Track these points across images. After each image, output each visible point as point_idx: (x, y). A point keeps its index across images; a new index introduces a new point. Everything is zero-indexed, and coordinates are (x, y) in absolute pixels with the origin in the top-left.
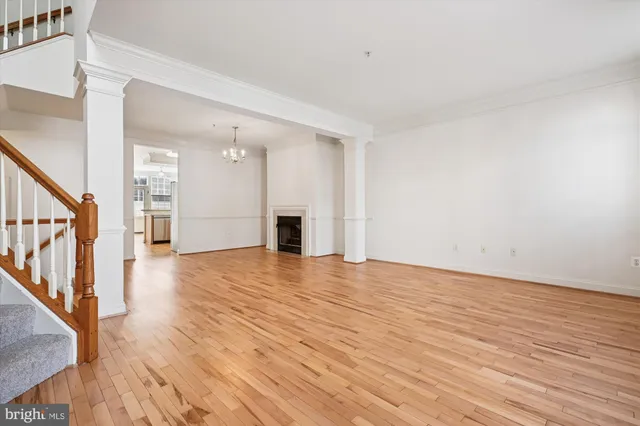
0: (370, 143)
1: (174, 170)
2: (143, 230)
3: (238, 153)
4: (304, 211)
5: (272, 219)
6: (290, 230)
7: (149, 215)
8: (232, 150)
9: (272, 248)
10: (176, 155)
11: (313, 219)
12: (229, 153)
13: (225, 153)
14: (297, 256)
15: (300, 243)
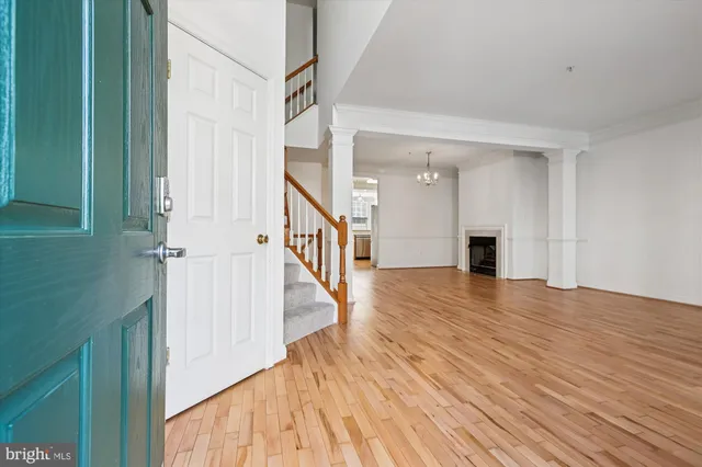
0: (582, 152)
1: (374, 195)
3: (431, 177)
4: (500, 231)
5: (464, 240)
6: (484, 252)
7: (353, 235)
8: (425, 175)
9: (464, 269)
10: (376, 182)
11: (510, 240)
12: (423, 177)
13: (419, 177)
14: (491, 278)
15: (494, 264)
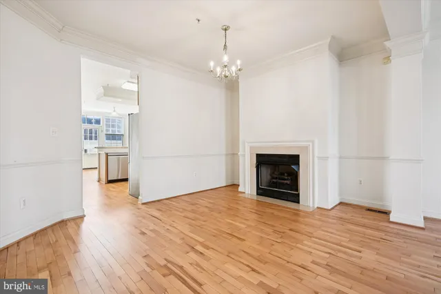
2: (97, 166)
5: (248, 157)
7: (103, 153)
9: (248, 192)
11: (323, 158)
